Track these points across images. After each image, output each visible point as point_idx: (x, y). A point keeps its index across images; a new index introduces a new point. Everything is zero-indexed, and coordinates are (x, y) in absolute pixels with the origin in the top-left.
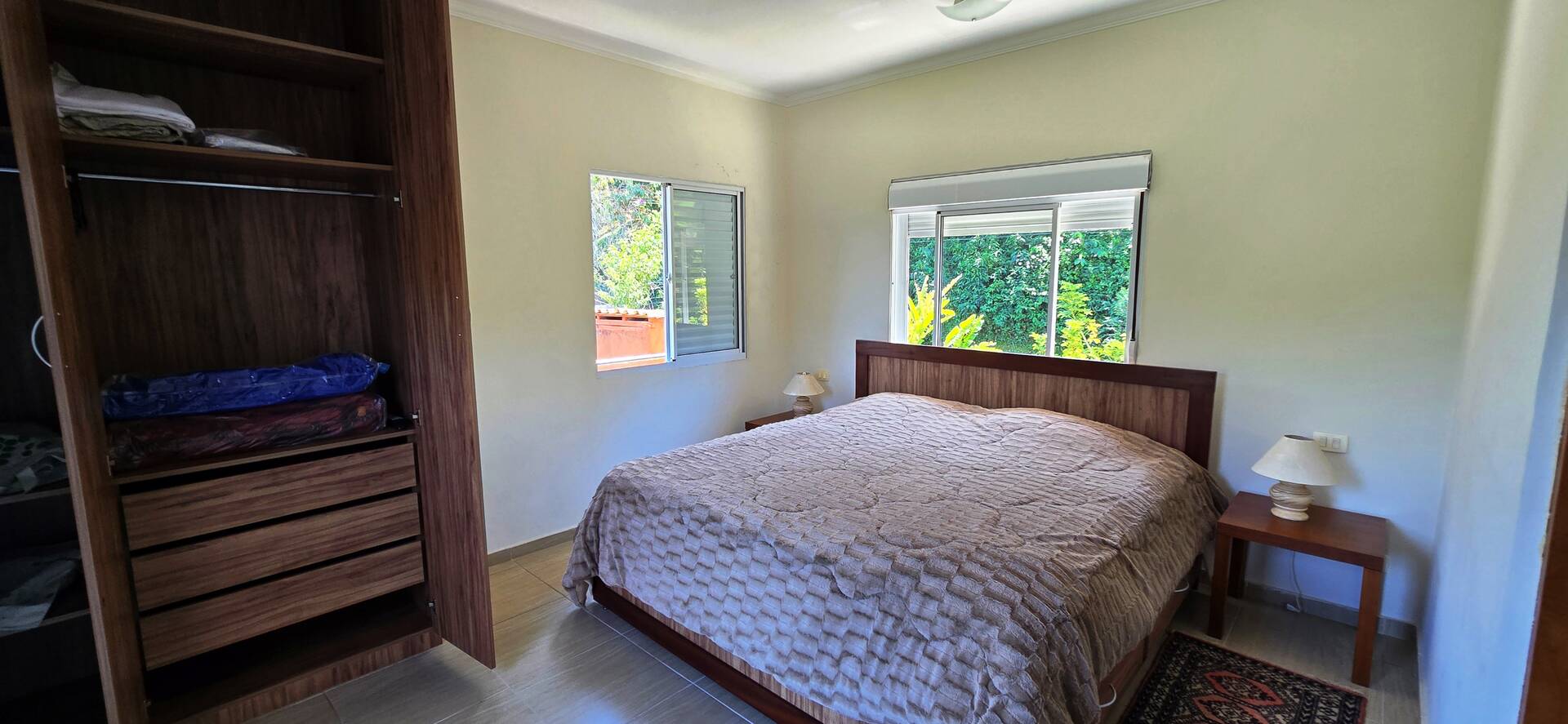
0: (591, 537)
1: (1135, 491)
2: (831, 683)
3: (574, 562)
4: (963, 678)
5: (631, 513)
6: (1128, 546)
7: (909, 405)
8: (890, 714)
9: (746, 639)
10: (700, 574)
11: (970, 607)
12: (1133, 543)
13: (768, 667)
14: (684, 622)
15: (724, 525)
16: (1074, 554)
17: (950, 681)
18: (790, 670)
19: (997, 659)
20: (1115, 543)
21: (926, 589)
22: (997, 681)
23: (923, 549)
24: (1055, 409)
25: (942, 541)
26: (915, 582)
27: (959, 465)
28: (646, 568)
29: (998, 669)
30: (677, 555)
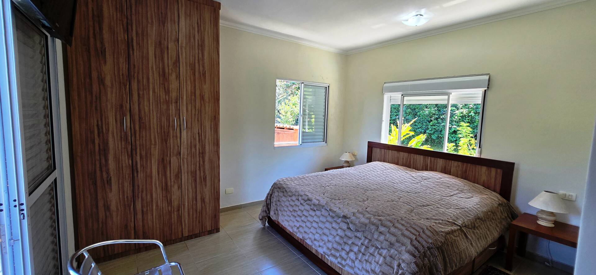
0: (268, 202)
1: (473, 206)
2: (345, 260)
3: (263, 210)
4: (391, 263)
5: (282, 195)
6: (465, 226)
7: (386, 166)
8: (364, 272)
9: (317, 242)
10: (303, 218)
11: (396, 238)
12: (468, 225)
13: (324, 252)
14: (297, 234)
15: (313, 202)
16: (440, 226)
17: (386, 263)
18: (331, 254)
19: (403, 258)
20: (459, 224)
21: (380, 231)
22: (403, 265)
23: (381, 217)
24: (445, 172)
25: (389, 215)
26: (377, 228)
27: (402, 190)
28: (286, 215)
29: (404, 261)
30: (296, 211)
